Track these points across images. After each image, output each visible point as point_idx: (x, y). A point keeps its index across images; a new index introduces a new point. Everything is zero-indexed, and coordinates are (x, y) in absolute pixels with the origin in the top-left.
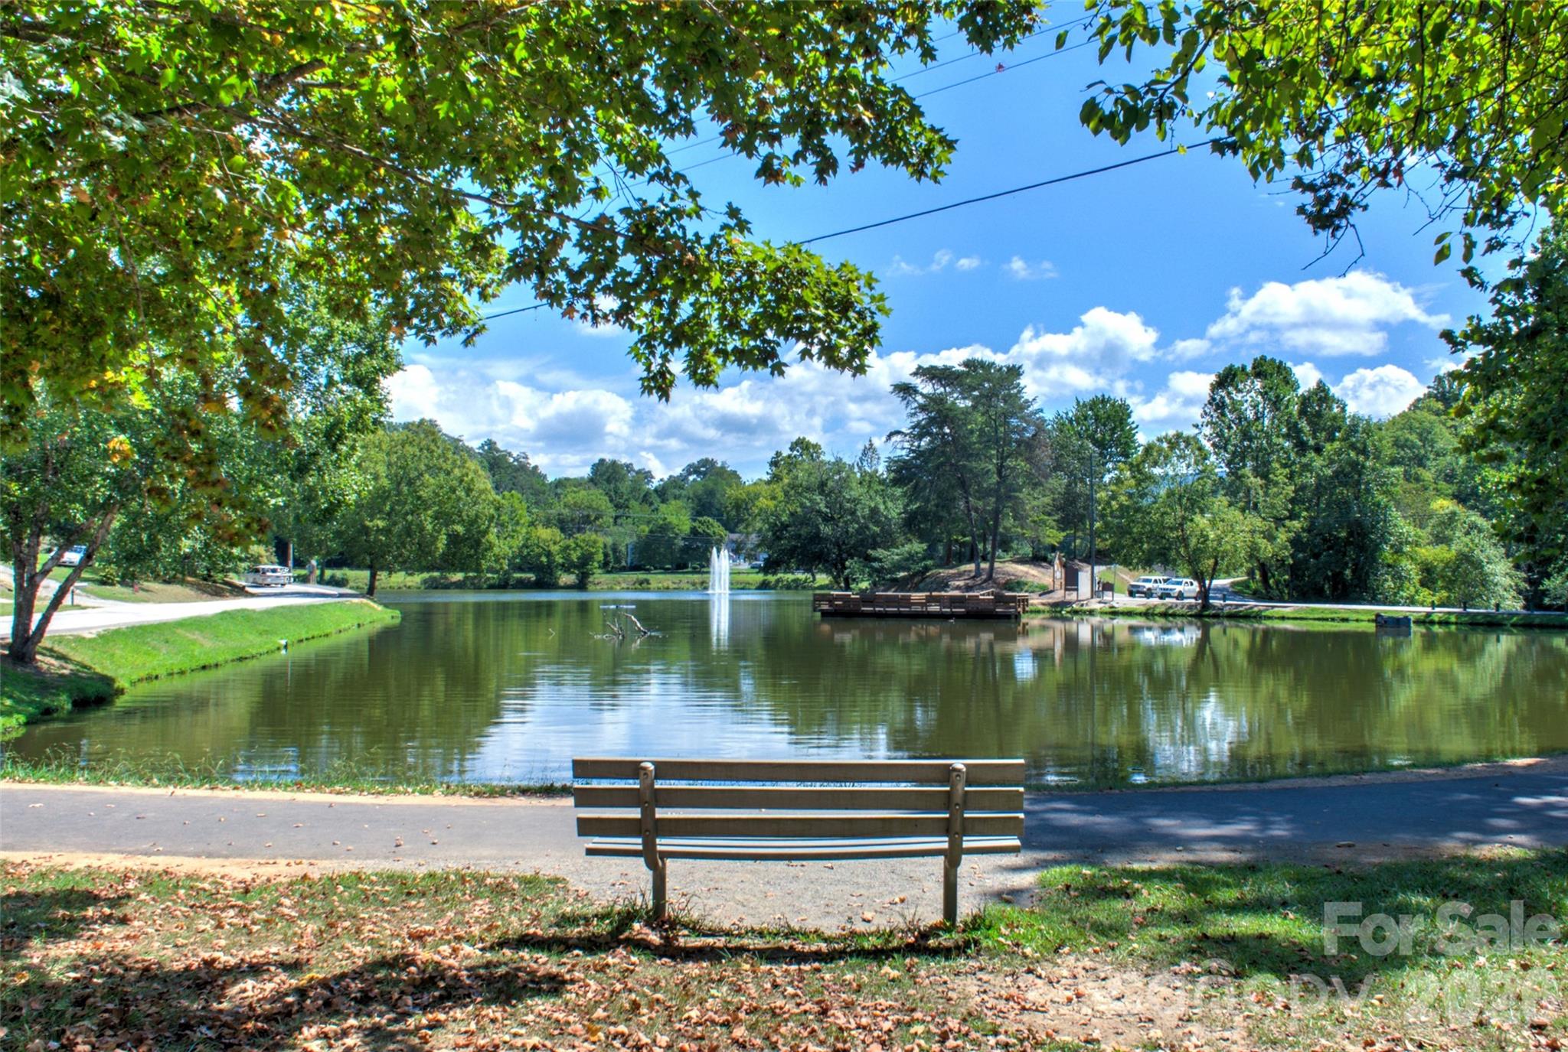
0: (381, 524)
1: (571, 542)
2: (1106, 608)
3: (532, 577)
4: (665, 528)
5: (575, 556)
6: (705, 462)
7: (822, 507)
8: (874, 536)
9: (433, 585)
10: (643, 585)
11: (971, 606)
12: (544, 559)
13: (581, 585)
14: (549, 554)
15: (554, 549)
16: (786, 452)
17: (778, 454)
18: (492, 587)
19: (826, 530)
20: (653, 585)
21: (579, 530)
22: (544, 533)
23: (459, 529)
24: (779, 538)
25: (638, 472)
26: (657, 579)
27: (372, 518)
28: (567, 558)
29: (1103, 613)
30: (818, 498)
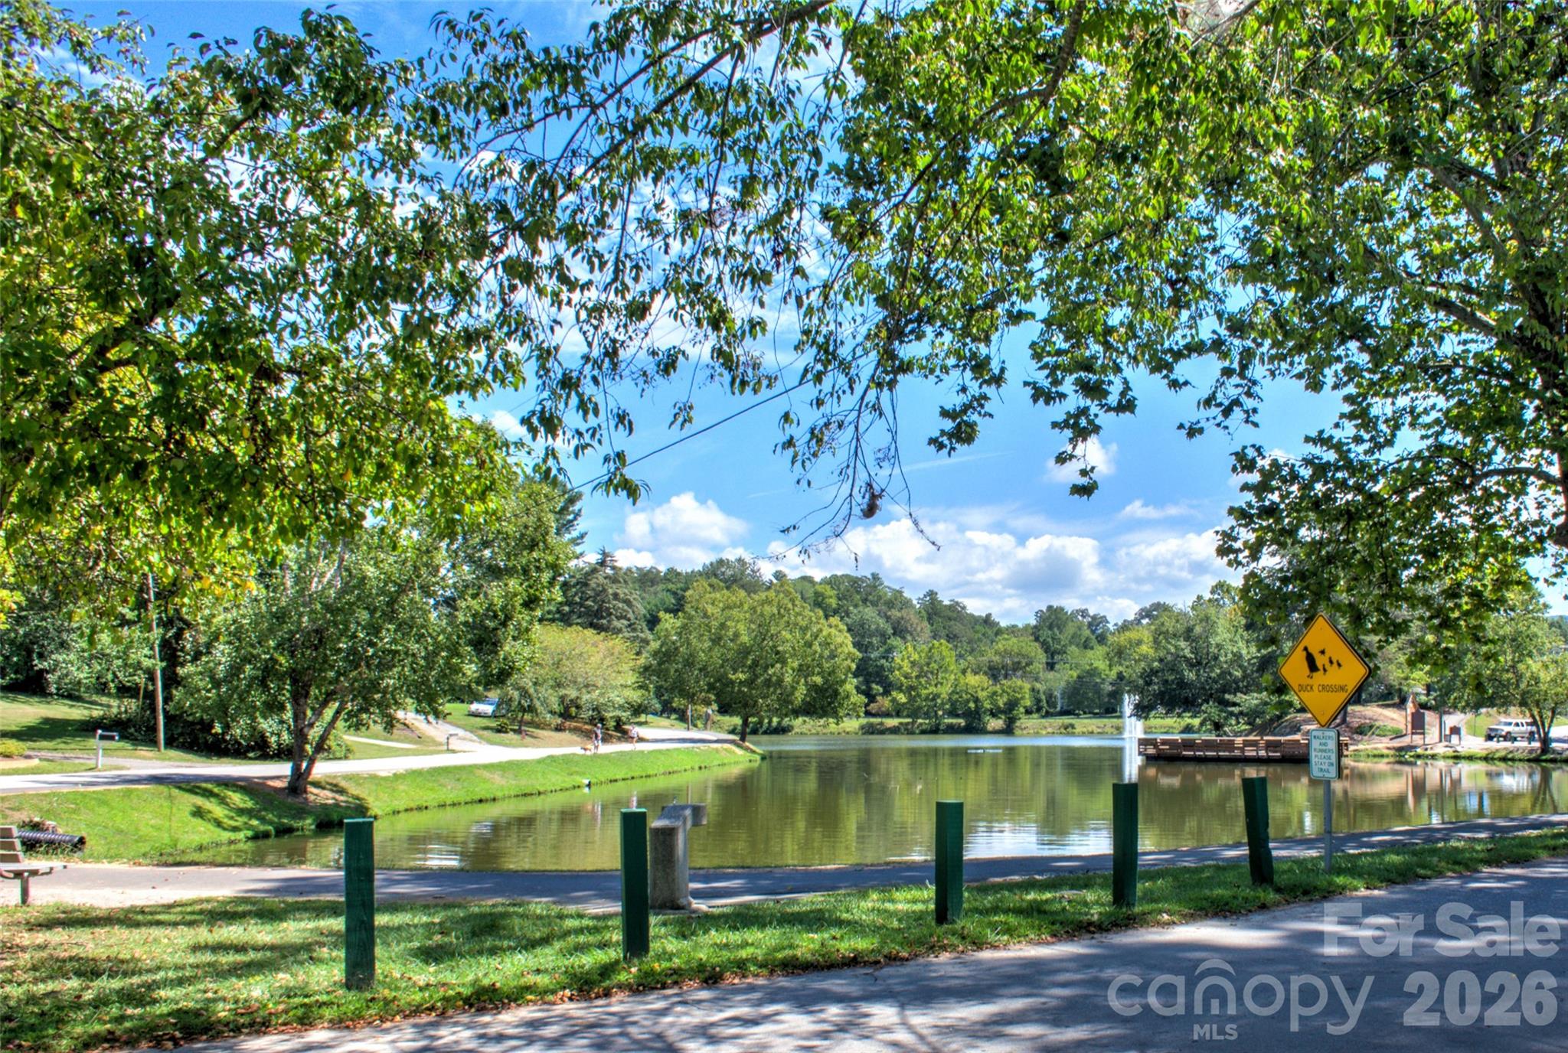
0: (742, 676)
1: (998, 688)
2: (1450, 752)
3: (962, 722)
4: (1093, 672)
5: (1001, 702)
6: (1157, 606)
7: (1187, 653)
8: (1236, 681)
9: (870, 730)
10: (1068, 730)
11: (1288, 751)
12: (972, 705)
13: (1008, 731)
14: (976, 700)
15: (982, 695)
16: (1207, 596)
17: (1199, 598)
18: (923, 732)
19: (1190, 675)
20: (1078, 730)
21: (1006, 677)
22: (973, 680)
23: (818, 680)
24: (1148, 684)
25: (1094, 618)
26: (1083, 723)
27: (735, 671)
28: (994, 703)
29: (1445, 757)
30: (1182, 644)
